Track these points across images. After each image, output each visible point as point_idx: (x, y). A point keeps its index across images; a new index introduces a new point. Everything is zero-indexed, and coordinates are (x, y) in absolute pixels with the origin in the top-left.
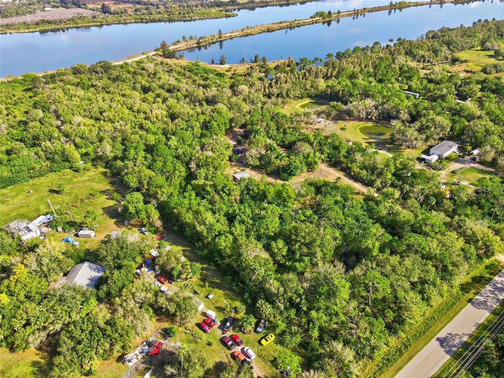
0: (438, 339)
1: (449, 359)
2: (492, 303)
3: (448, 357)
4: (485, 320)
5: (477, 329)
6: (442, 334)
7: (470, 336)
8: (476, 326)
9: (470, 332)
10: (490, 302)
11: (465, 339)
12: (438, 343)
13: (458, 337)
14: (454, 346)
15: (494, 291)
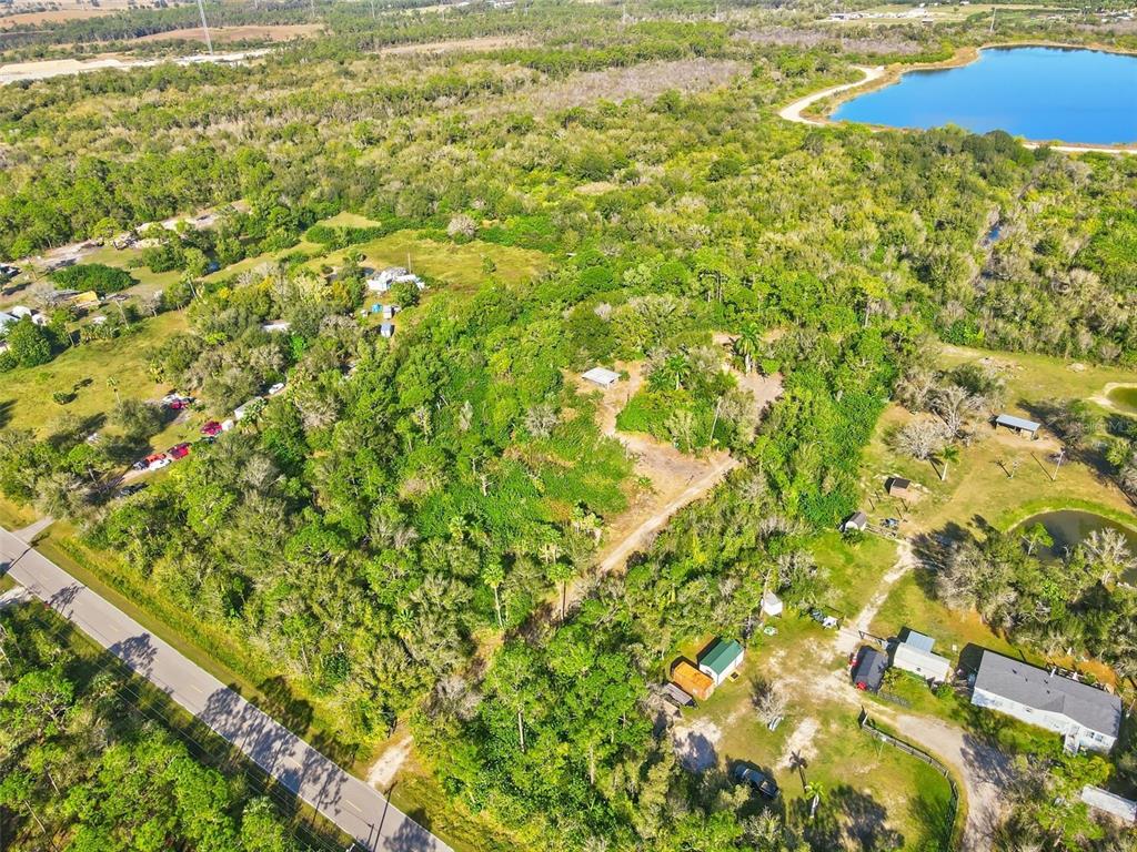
0: (146, 636)
1: (102, 647)
2: (223, 723)
3: (107, 646)
4: (178, 705)
5: (159, 690)
6: (155, 641)
7: (145, 680)
8: (166, 689)
9: (152, 679)
10: (226, 720)
11: (139, 672)
12: (139, 635)
13: (146, 662)
14: (127, 656)
15: (260, 732)
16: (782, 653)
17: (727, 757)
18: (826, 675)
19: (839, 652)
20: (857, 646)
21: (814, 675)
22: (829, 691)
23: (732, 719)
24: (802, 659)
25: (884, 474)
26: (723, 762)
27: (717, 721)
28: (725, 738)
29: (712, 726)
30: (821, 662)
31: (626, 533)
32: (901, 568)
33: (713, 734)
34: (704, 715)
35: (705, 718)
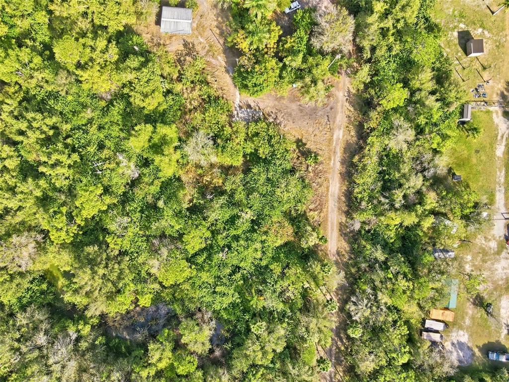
16: (469, 258)
17: (477, 346)
18: (498, 261)
19: (498, 238)
20: (505, 228)
21: (493, 264)
22: (505, 271)
23: (468, 321)
24: (481, 255)
25: (453, 29)
26: (476, 350)
27: (461, 328)
28: (471, 336)
29: (461, 332)
30: (492, 252)
31: (325, 210)
32: (502, 137)
33: (463, 337)
34: (453, 327)
35: (455, 329)
